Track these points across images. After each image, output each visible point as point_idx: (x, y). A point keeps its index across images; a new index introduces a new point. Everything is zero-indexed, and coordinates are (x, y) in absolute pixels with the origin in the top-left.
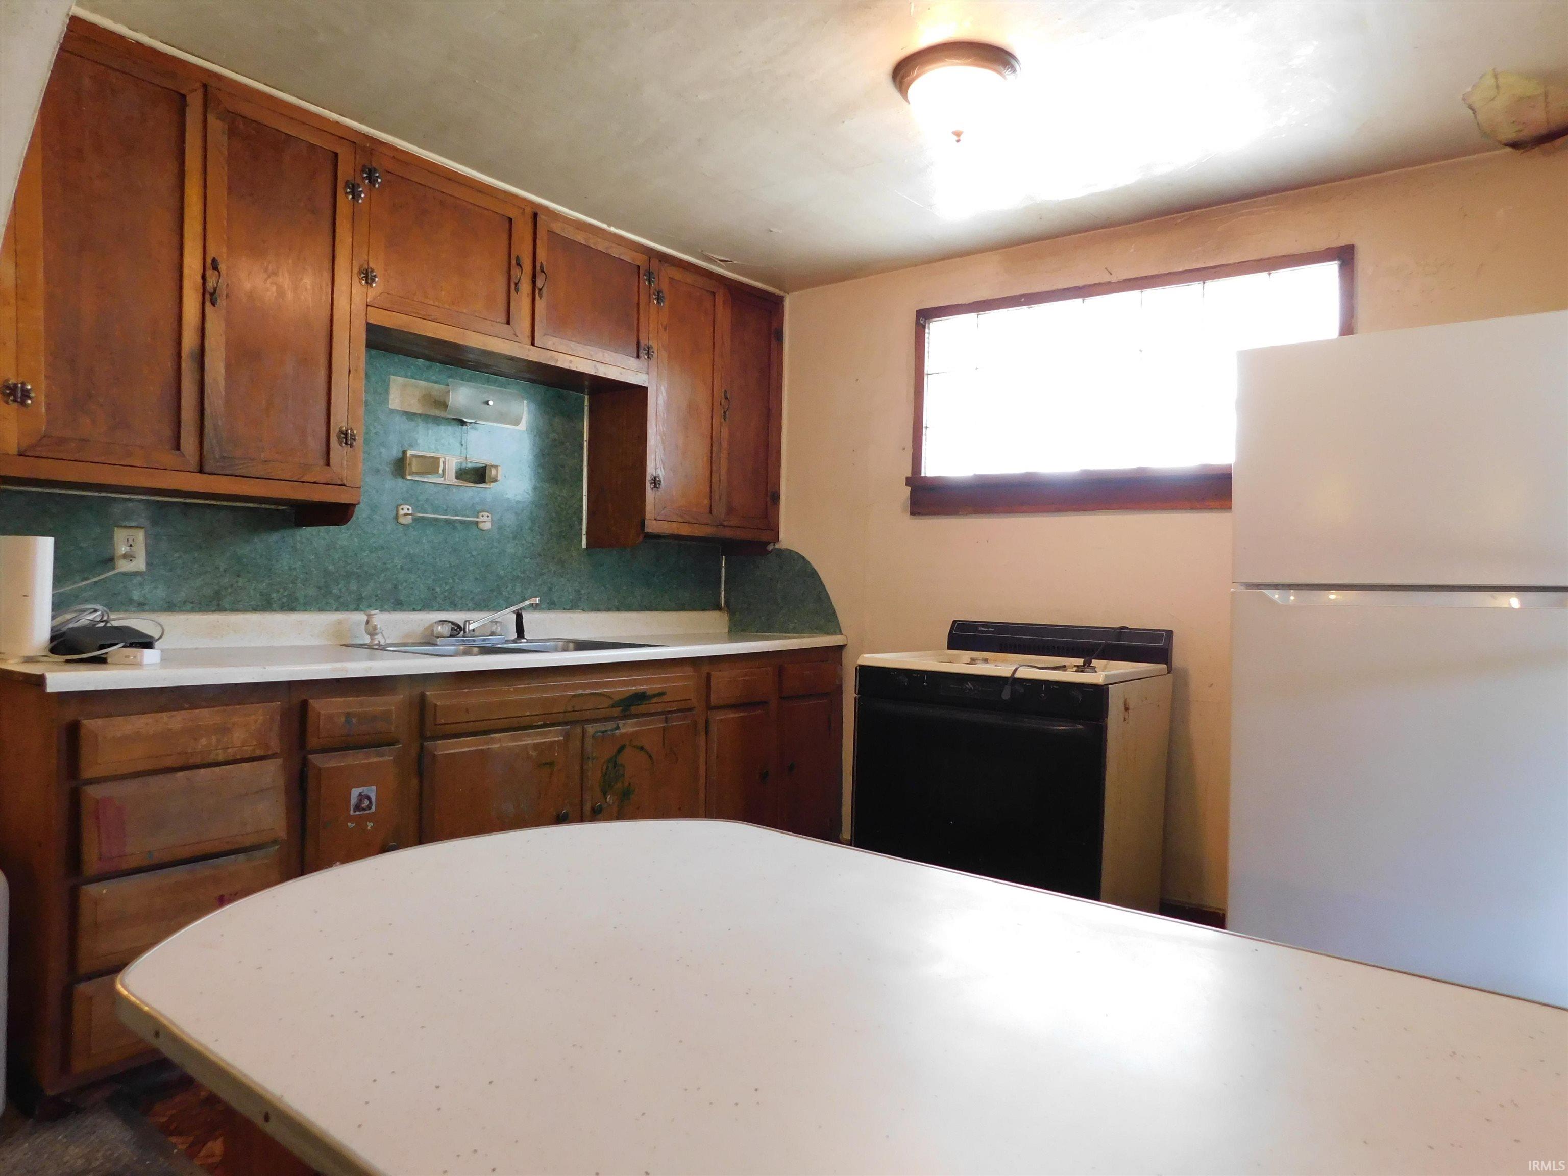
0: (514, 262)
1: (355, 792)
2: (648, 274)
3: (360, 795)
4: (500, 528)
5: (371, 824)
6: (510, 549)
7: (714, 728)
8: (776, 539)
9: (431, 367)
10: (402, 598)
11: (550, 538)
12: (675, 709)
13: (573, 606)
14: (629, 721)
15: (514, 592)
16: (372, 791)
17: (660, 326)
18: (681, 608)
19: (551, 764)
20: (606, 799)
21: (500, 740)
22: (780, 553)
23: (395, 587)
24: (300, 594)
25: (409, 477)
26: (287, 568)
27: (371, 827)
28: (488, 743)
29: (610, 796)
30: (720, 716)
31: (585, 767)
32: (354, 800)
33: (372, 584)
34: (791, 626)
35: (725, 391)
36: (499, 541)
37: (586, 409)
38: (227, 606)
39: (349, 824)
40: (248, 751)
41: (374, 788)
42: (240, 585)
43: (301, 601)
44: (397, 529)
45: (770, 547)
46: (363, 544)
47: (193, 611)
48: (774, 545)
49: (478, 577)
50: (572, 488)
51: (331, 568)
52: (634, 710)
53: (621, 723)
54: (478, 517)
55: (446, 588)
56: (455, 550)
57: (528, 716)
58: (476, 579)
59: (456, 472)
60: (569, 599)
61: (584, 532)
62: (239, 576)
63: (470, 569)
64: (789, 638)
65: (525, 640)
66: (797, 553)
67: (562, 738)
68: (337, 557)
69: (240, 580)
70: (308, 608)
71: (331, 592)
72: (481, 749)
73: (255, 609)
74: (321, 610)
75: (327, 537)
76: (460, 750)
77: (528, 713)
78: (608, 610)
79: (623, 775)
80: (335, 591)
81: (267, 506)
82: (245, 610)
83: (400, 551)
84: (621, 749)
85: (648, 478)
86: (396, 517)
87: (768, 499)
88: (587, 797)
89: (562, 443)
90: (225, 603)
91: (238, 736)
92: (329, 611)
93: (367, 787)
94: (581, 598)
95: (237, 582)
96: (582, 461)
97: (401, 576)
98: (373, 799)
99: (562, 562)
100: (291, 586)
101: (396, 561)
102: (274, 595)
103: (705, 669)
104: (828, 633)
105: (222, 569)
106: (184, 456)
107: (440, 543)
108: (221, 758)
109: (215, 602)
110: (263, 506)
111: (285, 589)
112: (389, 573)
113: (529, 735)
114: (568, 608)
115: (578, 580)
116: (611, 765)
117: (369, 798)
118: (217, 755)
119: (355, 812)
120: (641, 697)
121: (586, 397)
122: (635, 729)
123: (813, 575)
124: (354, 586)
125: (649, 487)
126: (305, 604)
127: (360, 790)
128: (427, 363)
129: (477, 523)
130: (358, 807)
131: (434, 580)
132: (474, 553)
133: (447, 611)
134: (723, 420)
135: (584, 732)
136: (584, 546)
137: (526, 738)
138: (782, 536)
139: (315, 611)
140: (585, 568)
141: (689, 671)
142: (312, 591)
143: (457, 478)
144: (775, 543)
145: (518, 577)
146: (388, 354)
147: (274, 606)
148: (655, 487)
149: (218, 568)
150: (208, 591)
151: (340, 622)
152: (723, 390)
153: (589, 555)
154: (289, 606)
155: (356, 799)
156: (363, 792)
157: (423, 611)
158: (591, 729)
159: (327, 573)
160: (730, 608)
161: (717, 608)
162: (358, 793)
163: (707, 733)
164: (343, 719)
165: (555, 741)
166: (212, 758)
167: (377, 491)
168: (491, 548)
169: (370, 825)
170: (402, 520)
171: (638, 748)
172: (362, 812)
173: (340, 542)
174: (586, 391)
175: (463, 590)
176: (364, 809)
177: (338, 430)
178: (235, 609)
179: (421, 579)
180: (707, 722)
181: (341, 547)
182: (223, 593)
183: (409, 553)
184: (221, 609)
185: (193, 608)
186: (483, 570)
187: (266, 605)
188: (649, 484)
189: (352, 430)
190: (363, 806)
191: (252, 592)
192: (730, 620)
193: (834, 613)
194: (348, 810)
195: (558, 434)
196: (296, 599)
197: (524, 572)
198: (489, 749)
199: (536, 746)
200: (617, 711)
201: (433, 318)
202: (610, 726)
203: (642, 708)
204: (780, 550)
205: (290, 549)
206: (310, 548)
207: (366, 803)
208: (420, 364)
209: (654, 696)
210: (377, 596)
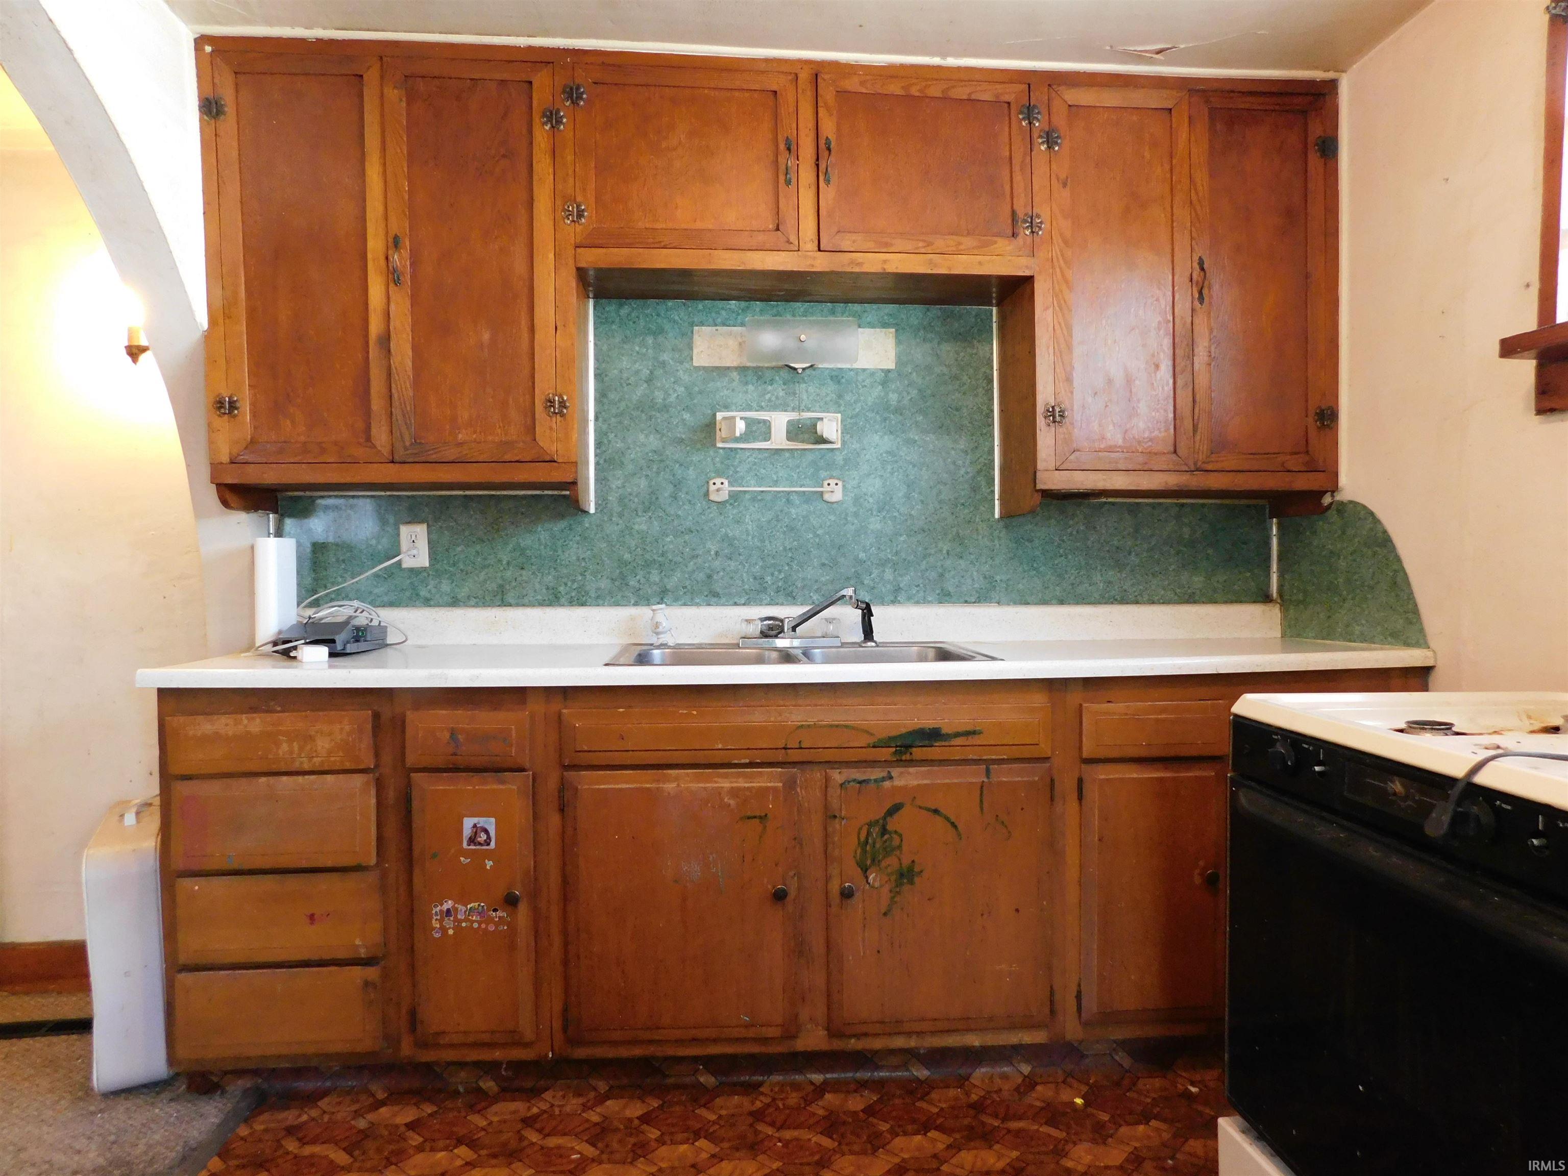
0: (782, 146)
1: (468, 823)
2: (1026, 111)
3: (475, 826)
4: (857, 500)
5: (491, 863)
6: (875, 524)
7: (1092, 793)
8: (1334, 488)
9: (748, 308)
10: (718, 590)
11: (938, 507)
12: (1005, 757)
13: (982, 597)
14: (911, 770)
15: (882, 579)
16: (490, 824)
17: (1054, 181)
18: (1190, 599)
19: (763, 818)
20: (867, 878)
21: (677, 779)
22: (1342, 508)
23: (709, 577)
24: (591, 587)
25: (720, 445)
26: (574, 558)
27: (491, 867)
28: (658, 781)
29: (874, 875)
30: (1103, 773)
31: (830, 829)
32: (467, 831)
33: (678, 574)
34: (1357, 629)
35: (1200, 258)
36: (856, 515)
37: (995, 326)
38: (512, 601)
39: (462, 859)
40: (336, 761)
41: (493, 820)
42: (524, 578)
43: (593, 595)
44: (709, 508)
45: (1327, 500)
46: (665, 527)
47: (476, 606)
48: (1333, 496)
49: (826, 562)
50: (974, 438)
51: (627, 556)
52: (918, 753)
53: (895, 772)
54: (822, 487)
55: (781, 577)
56: (792, 529)
57: (720, 749)
58: (823, 565)
59: (788, 432)
60: (974, 588)
61: (997, 496)
62: (522, 569)
63: (814, 552)
64: (1354, 649)
65: (873, 644)
66: (1364, 507)
67: (780, 785)
68: (633, 543)
69: (524, 572)
70: (601, 602)
71: (627, 585)
72: (648, 789)
73: (542, 604)
74: (617, 604)
75: (621, 522)
76: (617, 786)
77: (720, 746)
78: (1044, 602)
79: (899, 847)
80: (632, 583)
81: (550, 492)
82: (531, 605)
83: (714, 535)
84: (895, 809)
85: (1040, 409)
86: (707, 494)
87: (1310, 420)
88: (834, 871)
89: (956, 378)
90: (510, 597)
91: (323, 744)
92: (626, 605)
93: (485, 819)
94: (995, 587)
95: (521, 575)
96: (991, 399)
97: (717, 564)
98: (492, 833)
99: (959, 539)
100: (580, 578)
101: (709, 545)
102: (561, 589)
103: (1074, 698)
104: (1407, 644)
105: (504, 562)
106: (374, 447)
107: (769, 522)
108: (306, 767)
109: (499, 597)
110: (546, 492)
111: (574, 581)
112: (700, 560)
113: (726, 776)
114: (974, 600)
115: (990, 562)
116: (875, 831)
117: (486, 831)
118: (302, 763)
119: (469, 845)
120: (933, 735)
121: (995, 309)
122: (920, 782)
123: (1384, 542)
124: (655, 577)
125: (1041, 421)
126: (598, 597)
127: (475, 820)
128: (743, 304)
129: (822, 493)
130: (472, 840)
131: (762, 567)
132: (820, 532)
133: (782, 604)
134: (1197, 303)
135: (827, 779)
136: (997, 516)
137: (720, 780)
138: (1343, 480)
139: (610, 605)
140: (1000, 545)
141: (1039, 699)
142: (604, 584)
143: (789, 439)
144: (1333, 492)
145: (888, 560)
146: (689, 303)
147: (563, 600)
148: (1054, 422)
149: (500, 561)
150: (492, 586)
151: (633, 619)
152: (1196, 258)
153: (1006, 527)
154: (580, 600)
155: (470, 831)
156: (479, 823)
157: (748, 605)
158: (838, 776)
159: (622, 563)
160: (1285, 601)
161: (1266, 598)
162: (472, 825)
163: (1080, 798)
164: (447, 735)
165: (768, 788)
166: (296, 766)
167: (681, 465)
168: (845, 525)
169: (489, 864)
170: (713, 497)
171: (929, 810)
172: (478, 847)
173: (636, 527)
174: (994, 302)
175: (803, 579)
176: (480, 844)
177: (543, 397)
178: (521, 602)
179: (744, 566)
180: (1080, 781)
181: (638, 532)
182: (507, 587)
183: (726, 535)
184: (504, 604)
185: (477, 603)
186: (833, 552)
187: (553, 599)
188: (1043, 419)
189: (561, 396)
190: (479, 839)
191: (537, 586)
192: (1284, 618)
193: (1416, 611)
194: (461, 842)
195: (948, 366)
196: (587, 593)
197: (897, 553)
198: (657, 788)
199: (734, 792)
200: (886, 753)
201: (663, 244)
202: (876, 773)
203: (935, 752)
204: (1342, 503)
205: (578, 538)
206: (600, 535)
207: (483, 837)
208: (733, 307)
209: (957, 735)
210: (685, 587)
